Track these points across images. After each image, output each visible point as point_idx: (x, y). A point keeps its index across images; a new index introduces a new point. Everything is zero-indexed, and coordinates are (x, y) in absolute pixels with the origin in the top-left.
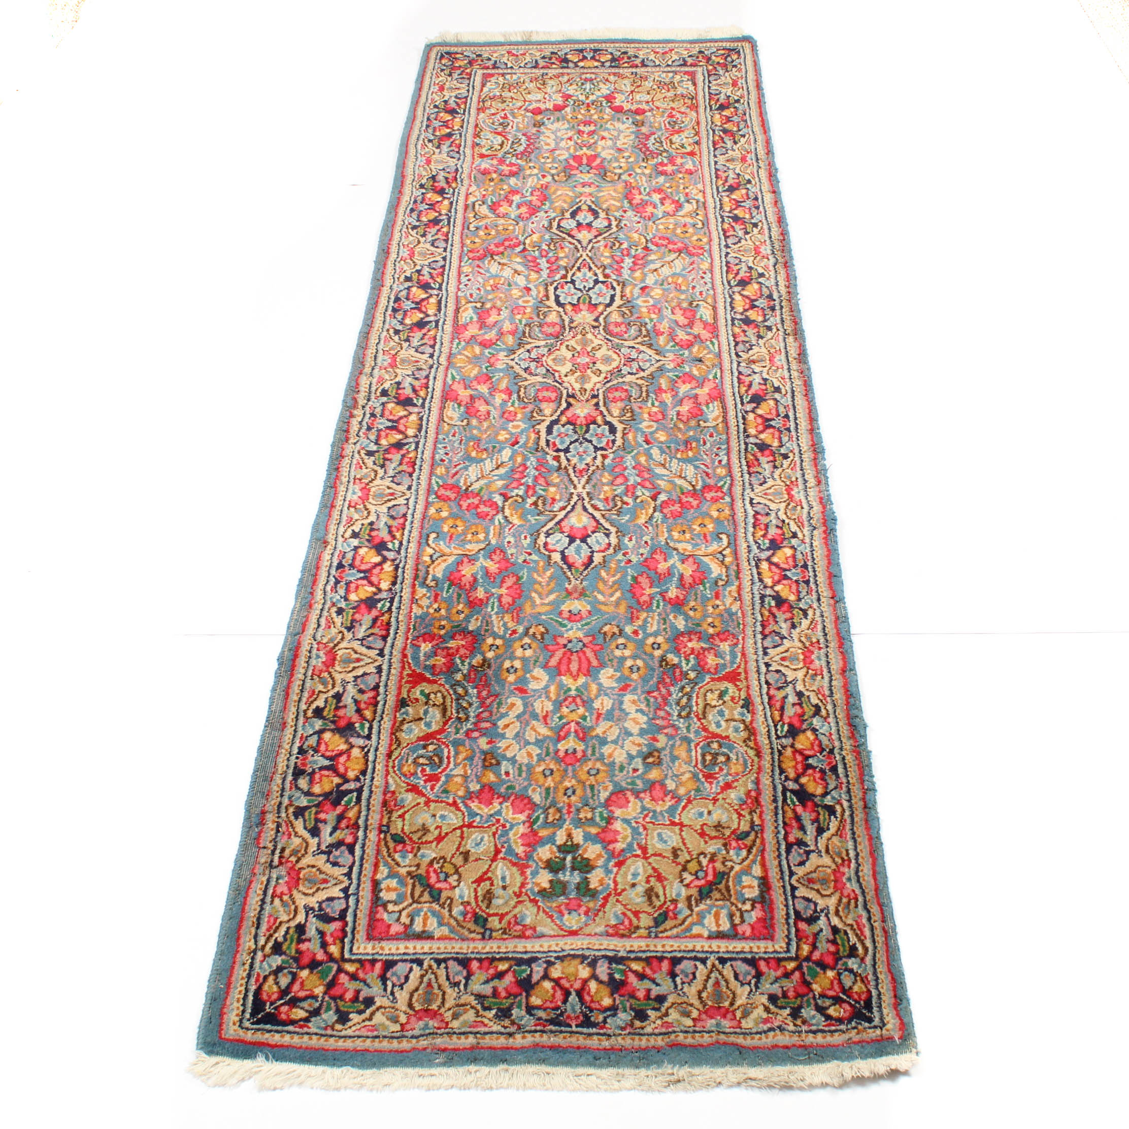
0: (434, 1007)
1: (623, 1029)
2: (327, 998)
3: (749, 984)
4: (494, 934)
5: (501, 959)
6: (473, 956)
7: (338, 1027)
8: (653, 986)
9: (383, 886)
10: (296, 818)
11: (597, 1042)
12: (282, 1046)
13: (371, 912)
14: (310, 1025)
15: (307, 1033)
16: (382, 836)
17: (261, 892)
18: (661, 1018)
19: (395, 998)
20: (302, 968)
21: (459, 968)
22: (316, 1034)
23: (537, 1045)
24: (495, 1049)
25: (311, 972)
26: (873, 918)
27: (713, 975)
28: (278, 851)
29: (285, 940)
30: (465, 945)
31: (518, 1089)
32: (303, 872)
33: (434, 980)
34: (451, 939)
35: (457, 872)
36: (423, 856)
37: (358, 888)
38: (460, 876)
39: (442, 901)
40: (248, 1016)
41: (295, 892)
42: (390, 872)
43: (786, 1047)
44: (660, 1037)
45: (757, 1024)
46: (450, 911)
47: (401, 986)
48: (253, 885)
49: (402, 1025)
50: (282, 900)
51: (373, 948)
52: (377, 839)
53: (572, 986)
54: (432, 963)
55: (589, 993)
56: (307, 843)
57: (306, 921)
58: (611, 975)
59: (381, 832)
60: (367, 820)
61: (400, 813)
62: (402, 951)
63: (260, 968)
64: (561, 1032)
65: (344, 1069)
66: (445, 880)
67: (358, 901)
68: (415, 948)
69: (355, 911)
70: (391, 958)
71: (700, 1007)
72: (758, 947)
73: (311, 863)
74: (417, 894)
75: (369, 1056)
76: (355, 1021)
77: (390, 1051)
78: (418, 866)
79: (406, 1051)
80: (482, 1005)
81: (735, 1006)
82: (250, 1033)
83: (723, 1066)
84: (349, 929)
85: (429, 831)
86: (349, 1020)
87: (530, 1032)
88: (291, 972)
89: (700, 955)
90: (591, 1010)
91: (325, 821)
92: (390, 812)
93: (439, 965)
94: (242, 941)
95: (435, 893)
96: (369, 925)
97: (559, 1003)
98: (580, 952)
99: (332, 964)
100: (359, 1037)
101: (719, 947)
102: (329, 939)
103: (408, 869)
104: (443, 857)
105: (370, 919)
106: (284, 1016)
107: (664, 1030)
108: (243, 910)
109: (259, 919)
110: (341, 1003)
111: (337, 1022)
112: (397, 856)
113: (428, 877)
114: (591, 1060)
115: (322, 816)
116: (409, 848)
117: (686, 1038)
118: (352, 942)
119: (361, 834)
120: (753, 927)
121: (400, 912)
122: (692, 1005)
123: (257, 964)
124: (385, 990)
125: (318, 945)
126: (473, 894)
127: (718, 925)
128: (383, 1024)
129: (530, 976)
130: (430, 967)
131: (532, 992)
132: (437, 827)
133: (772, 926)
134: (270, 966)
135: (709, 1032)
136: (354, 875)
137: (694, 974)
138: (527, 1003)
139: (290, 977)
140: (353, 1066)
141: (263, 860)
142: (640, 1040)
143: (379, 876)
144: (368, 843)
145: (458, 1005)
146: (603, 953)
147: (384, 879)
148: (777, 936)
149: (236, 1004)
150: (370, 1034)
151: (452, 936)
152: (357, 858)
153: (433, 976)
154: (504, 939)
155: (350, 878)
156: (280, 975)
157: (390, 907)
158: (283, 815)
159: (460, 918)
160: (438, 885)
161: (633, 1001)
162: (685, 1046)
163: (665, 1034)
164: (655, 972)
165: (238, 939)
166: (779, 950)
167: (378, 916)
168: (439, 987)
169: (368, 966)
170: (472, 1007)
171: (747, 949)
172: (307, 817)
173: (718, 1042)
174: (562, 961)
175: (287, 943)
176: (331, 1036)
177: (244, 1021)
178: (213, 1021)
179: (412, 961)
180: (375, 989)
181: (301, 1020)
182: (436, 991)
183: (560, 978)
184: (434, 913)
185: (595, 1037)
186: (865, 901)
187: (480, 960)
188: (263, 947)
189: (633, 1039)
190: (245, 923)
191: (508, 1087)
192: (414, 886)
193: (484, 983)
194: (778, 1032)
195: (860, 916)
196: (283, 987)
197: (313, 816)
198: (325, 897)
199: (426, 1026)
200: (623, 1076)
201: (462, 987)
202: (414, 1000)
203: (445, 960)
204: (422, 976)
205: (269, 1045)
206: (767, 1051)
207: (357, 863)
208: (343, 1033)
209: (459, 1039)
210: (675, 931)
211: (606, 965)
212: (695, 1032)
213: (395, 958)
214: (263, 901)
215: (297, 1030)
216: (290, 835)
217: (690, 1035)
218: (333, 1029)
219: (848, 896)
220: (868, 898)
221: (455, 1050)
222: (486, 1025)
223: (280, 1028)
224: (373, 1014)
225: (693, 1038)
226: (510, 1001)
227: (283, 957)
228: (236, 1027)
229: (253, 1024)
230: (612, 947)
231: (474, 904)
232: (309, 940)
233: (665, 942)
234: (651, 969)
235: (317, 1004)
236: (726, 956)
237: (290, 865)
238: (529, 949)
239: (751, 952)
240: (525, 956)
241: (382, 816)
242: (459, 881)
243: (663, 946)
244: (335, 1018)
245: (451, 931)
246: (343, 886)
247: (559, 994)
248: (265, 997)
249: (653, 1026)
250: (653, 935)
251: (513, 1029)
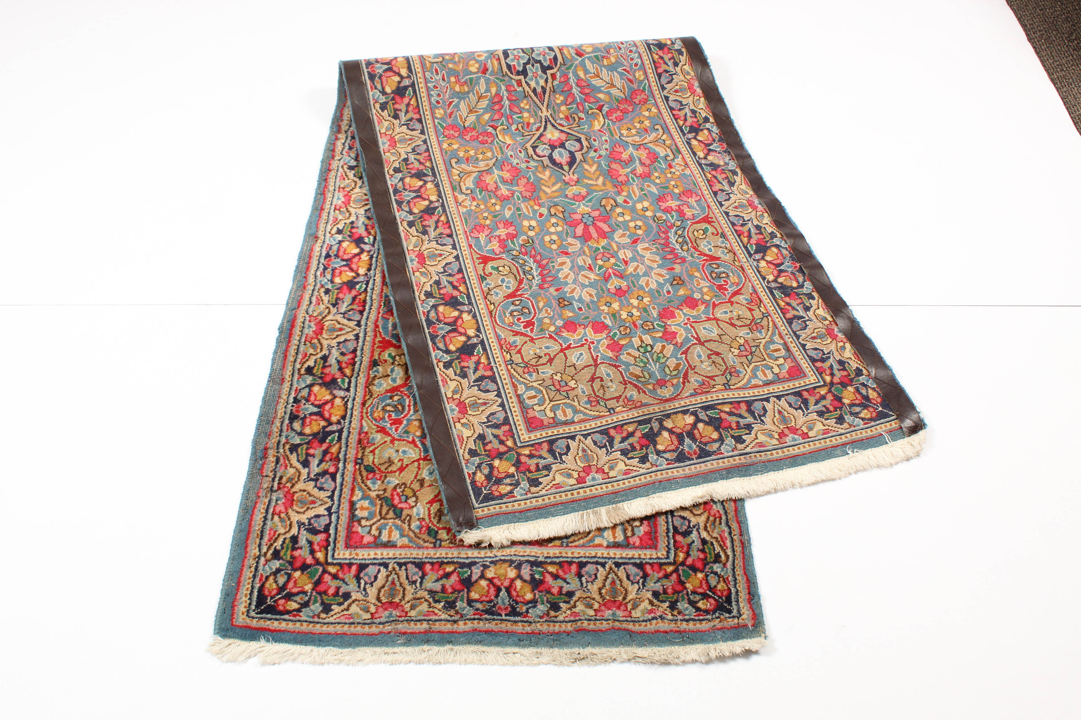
0: (397, 600)
1: (541, 617)
2: (314, 594)
3: (638, 583)
4: (443, 543)
5: (448, 563)
6: (427, 560)
7: (323, 615)
8: (565, 584)
9: (358, 506)
10: (291, 453)
11: (521, 627)
12: (280, 631)
13: (348, 526)
14: (301, 614)
15: (299, 621)
16: (357, 467)
17: (264, 511)
18: (570, 609)
19: (366, 593)
20: (295, 570)
21: (417, 570)
22: (306, 621)
23: (476, 630)
24: (443, 633)
25: (303, 573)
26: (733, 533)
27: (610, 576)
28: (277, 479)
29: (283, 548)
30: (420, 552)
31: (460, 664)
32: (296, 495)
33: (396, 579)
34: (409, 547)
35: (415, 495)
36: (389, 483)
37: (338, 508)
38: (417, 498)
39: (403, 517)
40: (253, 607)
41: (290, 511)
42: (363, 495)
43: (666, 632)
44: (570, 624)
45: (643, 614)
46: (409, 525)
47: (372, 584)
48: (258, 505)
49: (372, 614)
50: (280, 517)
51: (350, 554)
52: (353, 470)
53: (502, 584)
54: (396, 566)
55: (515, 590)
56: (299, 472)
57: (299, 533)
58: (532, 576)
59: (356, 463)
60: (346, 454)
61: (371, 449)
62: (372, 557)
63: (263, 570)
64: (494, 620)
65: (327, 648)
66: (406, 502)
67: (338, 518)
68: (382, 554)
69: (336, 526)
70: (363, 562)
71: (600, 601)
72: (645, 555)
73: (302, 489)
74: (384, 512)
75: (346, 638)
76: (336, 611)
77: (363, 634)
78: (385, 490)
79: (375, 634)
80: (433, 598)
81: (627, 600)
82: (255, 620)
83: (617, 646)
84: (331, 540)
85: (393, 463)
86: (332, 610)
87: (470, 619)
88: (286, 573)
89: (600, 560)
90: (517, 603)
91: (313, 456)
92: (364, 449)
93: (400, 567)
94: (249, 549)
95: (398, 511)
96: (347, 537)
97: (493, 597)
98: (509, 558)
99: (318, 567)
100: (339, 623)
101: (615, 554)
102: (316, 547)
103: (377, 493)
104: (404, 484)
105: (347, 533)
106: (281, 608)
107: (572, 618)
108: (250, 525)
109: (262, 532)
110: (325, 597)
111: (322, 611)
112: (369, 483)
113: (393, 499)
114: (517, 641)
115: (311, 451)
116: (378, 476)
117: (589, 624)
118: (334, 550)
119: (341, 465)
120: (641, 539)
121: (371, 526)
122: (594, 599)
123: (261, 567)
124: (359, 587)
125: (308, 552)
126: (427, 513)
127: (615, 537)
128: (357, 614)
129: (470, 576)
130: (394, 569)
131: (472, 589)
132: (400, 460)
133: (656, 538)
134: (271, 569)
135: (607, 620)
136: (336, 498)
137: (596, 575)
138: (468, 597)
139: (286, 577)
140: (334, 646)
141: (265, 486)
142: (554, 626)
143: (355, 499)
144: (346, 473)
145: (415, 599)
146: (526, 558)
147: (359, 500)
148: (659, 546)
149: (244, 599)
150: (347, 621)
151: (411, 544)
152: (338, 484)
153: (396, 576)
154: (451, 548)
155: (332, 500)
156: (278, 575)
157: (364, 522)
158: (281, 451)
159: (417, 531)
160: (400, 506)
161: (548, 596)
162: (589, 631)
163: (573, 621)
164: (566, 573)
165: (246, 547)
166: (661, 556)
167: (354, 529)
168: (401, 585)
169: (346, 568)
170: (426, 600)
171: (636, 556)
172: (300, 453)
173: (613, 628)
174: (495, 565)
175: (284, 551)
176: (318, 623)
177: (251, 611)
178: (227, 612)
179: (380, 564)
180: (352, 586)
181: (294, 610)
182: (398, 588)
183: (493, 578)
184: (397, 527)
185: (520, 624)
186: (727, 519)
187: (432, 564)
188: (265, 554)
189: (549, 626)
190: (251, 535)
191: (453, 662)
192: (381, 506)
193: (435, 582)
194: (659, 620)
195: (723, 531)
196: (281, 585)
197: (304, 451)
198: (313, 515)
199: (391, 614)
200: (541, 654)
201: (418, 585)
202: (381, 595)
203: (405, 564)
204: (388, 576)
205: (269, 630)
206: (651, 635)
207: (338, 488)
208: (327, 621)
209: (416, 625)
210: (581, 542)
211: (529, 568)
212: (596, 620)
213: (367, 562)
214: (265, 518)
215: (291, 618)
216: (286, 466)
217: (592, 622)
218: (319, 618)
219: (715, 515)
220: (729, 517)
221: (412, 633)
222: (436, 614)
223: (278, 617)
224: (350, 605)
225: (594, 624)
226: (455, 595)
227: (281, 561)
228: (244, 616)
229: (257, 613)
230: (533, 554)
231: (427, 520)
232: (301, 548)
233: (574, 550)
234: (563, 571)
235: (307, 598)
236: (620, 561)
237: (286, 489)
238: (470, 555)
239: (640, 558)
240: (467, 561)
241: (358, 451)
242: (416, 502)
243: (573, 553)
244: (321, 609)
245: (410, 541)
246: (327, 506)
247: (492, 590)
248: (266, 592)
249: (564, 615)
250: (565, 544)
251: (456, 618)
